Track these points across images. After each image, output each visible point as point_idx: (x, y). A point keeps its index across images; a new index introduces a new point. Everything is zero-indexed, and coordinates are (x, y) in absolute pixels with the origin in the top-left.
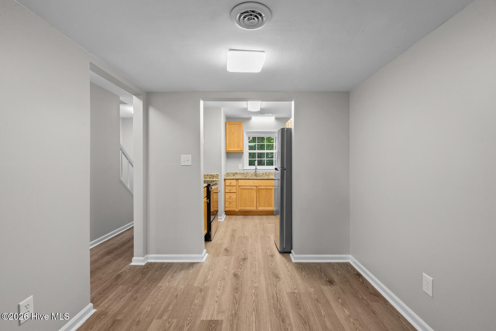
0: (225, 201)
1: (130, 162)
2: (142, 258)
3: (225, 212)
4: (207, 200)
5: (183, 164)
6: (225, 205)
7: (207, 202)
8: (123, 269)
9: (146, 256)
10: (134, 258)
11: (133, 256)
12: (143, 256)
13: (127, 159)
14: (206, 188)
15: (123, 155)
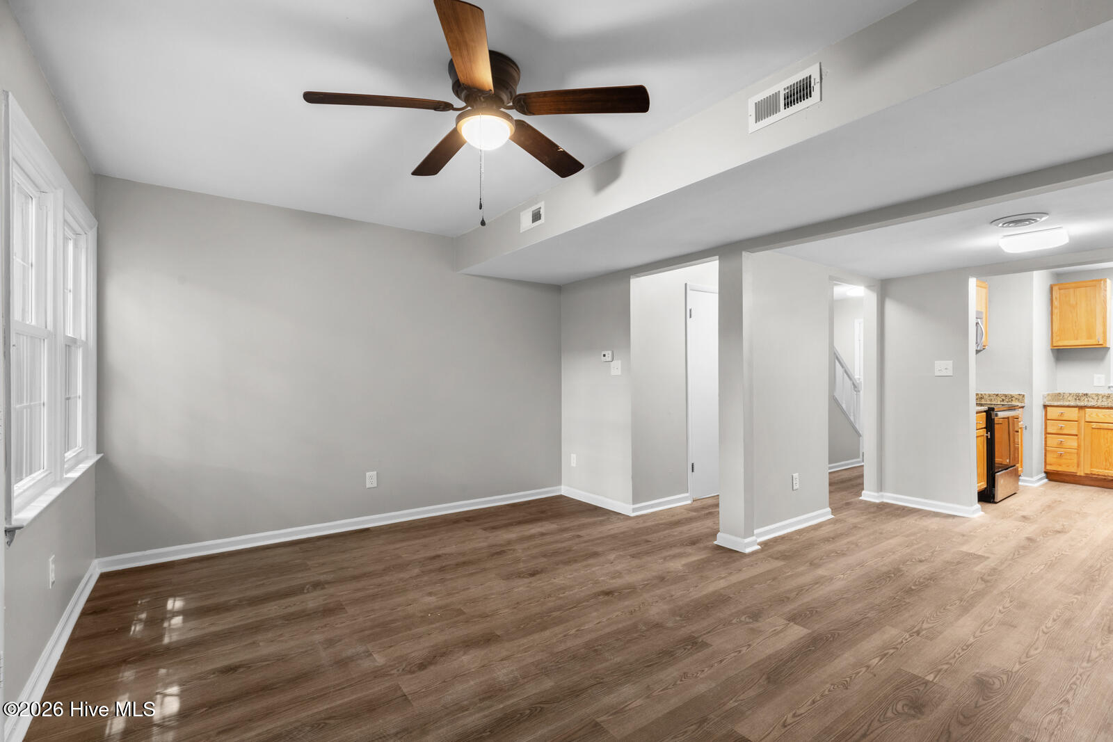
0: (1046, 450)
1: (846, 372)
2: (876, 494)
3: (1045, 472)
4: (987, 433)
5: (937, 373)
6: (1045, 459)
7: (987, 436)
8: (852, 500)
9: (881, 493)
10: (863, 492)
11: (863, 489)
12: (878, 492)
13: (843, 367)
14: (985, 413)
15: (836, 361)
